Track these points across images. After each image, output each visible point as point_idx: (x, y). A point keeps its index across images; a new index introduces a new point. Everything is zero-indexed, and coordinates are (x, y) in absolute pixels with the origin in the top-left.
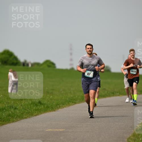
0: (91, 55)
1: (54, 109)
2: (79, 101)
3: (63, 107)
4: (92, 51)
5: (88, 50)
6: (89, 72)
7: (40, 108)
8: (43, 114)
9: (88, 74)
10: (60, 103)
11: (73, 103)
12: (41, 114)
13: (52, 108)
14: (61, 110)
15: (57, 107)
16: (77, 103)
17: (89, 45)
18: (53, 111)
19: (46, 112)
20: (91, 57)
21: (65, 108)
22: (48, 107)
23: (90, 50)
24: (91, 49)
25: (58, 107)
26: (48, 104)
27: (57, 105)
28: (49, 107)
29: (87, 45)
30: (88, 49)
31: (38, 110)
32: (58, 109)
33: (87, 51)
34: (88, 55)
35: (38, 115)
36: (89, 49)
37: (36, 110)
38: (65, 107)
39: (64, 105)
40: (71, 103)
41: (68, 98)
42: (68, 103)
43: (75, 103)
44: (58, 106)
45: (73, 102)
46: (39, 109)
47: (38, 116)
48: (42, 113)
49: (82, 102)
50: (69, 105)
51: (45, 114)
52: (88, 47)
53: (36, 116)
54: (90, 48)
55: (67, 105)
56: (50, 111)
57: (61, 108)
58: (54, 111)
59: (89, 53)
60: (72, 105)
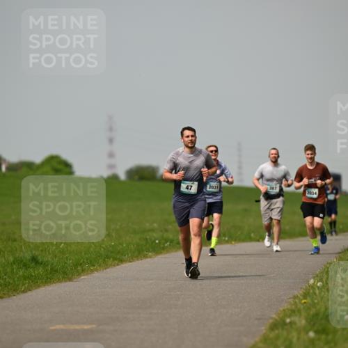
0: (194, 149)
1: (70, 276)
2: (130, 255)
3: (92, 271)
4: (195, 140)
5: (187, 139)
6: (189, 183)
7: (36, 272)
8: (41, 289)
9: (187, 188)
10: (85, 260)
11: (117, 262)
12: (36, 288)
13: (65, 273)
14: (86, 277)
15: (78, 271)
16: (126, 261)
17: (189, 129)
18: (65, 281)
19: (50, 282)
20: (192, 153)
21: (96, 274)
22: (54, 271)
23: (191, 140)
24: (193, 138)
25: (81, 271)
26: (55, 264)
27: (76, 265)
28: (56, 271)
29: (184, 129)
30: (188, 137)
31: (29, 277)
32: (79, 275)
33: (184, 141)
34: (187, 150)
35: (30, 290)
36: (190, 138)
37: (25, 279)
38: (97, 270)
39: (94, 266)
40: (111, 259)
41: (102, 249)
42: (104, 260)
43: (122, 261)
44: (79, 268)
45: (115, 259)
46: (32, 276)
47: (29, 293)
48: (39, 287)
49: (138, 260)
50: (107, 266)
51: (46, 286)
52: (187, 133)
53: (26, 292)
54: (192, 136)
55: (100, 266)
56: (59, 281)
57: (87, 274)
58: (70, 280)
59: (190, 145)
60: (114, 266)
